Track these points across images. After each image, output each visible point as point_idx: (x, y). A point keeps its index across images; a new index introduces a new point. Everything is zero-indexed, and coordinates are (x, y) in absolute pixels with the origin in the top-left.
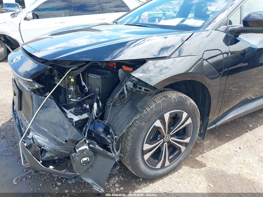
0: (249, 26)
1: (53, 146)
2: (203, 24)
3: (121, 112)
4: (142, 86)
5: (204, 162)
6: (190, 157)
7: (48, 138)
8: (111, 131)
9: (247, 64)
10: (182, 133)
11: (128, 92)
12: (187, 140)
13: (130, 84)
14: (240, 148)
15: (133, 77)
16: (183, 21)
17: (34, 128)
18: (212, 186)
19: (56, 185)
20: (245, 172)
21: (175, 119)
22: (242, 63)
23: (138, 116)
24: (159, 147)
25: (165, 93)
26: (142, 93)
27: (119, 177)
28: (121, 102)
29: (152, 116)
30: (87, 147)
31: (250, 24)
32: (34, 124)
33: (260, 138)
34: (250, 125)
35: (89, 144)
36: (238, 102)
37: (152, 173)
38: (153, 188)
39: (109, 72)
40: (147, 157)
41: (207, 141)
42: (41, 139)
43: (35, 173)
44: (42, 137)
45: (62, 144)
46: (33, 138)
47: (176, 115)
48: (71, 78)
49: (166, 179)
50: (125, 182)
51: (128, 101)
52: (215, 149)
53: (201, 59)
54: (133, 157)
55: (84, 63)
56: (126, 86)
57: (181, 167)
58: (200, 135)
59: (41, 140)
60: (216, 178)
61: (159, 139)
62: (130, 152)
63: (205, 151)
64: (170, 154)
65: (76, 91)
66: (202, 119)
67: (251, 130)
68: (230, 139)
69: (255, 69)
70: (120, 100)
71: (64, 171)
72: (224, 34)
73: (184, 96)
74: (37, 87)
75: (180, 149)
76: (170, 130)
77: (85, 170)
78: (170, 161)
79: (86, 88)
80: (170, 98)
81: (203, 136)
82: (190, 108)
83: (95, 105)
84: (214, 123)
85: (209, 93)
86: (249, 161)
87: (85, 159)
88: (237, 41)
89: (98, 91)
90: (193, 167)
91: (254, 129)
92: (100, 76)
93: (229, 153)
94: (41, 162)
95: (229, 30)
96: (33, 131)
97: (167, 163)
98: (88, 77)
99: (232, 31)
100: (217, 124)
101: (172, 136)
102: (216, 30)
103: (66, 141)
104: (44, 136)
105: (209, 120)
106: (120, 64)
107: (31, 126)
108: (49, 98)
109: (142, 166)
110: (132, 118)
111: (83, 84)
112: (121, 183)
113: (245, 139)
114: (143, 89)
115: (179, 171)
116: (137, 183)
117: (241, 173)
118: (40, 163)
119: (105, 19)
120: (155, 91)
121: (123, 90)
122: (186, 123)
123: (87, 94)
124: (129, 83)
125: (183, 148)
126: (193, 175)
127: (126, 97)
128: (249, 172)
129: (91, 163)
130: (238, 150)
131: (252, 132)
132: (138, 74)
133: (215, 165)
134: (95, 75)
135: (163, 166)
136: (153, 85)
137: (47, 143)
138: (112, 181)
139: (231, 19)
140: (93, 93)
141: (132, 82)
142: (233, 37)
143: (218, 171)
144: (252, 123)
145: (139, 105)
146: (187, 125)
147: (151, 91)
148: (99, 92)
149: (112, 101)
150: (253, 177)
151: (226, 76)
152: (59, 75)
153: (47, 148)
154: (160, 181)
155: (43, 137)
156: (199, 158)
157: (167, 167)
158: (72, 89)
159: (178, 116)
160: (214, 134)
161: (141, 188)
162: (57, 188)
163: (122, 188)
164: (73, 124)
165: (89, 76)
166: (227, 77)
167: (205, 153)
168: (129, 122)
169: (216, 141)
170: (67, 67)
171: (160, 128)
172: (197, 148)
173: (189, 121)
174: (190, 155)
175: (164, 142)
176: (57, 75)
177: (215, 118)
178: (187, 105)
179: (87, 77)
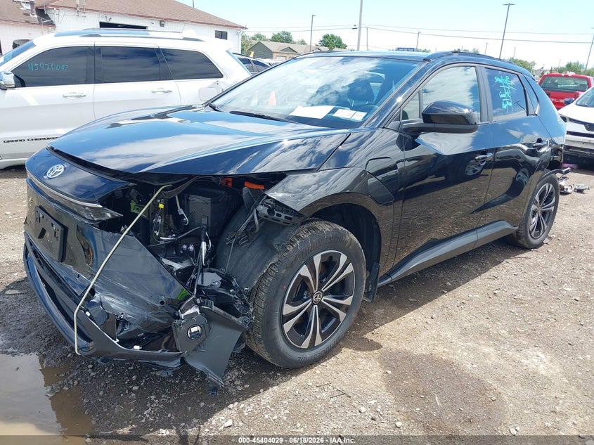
0: (431, 122)
1: (138, 312)
2: (364, 117)
3: (248, 254)
4: (282, 212)
5: (375, 340)
6: (354, 334)
7: (129, 300)
8: (234, 283)
9: (443, 178)
10: (340, 290)
11: (260, 222)
12: (348, 301)
13: (262, 209)
14: (432, 318)
15: (268, 198)
16: (333, 111)
17: (103, 285)
18: (389, 372)
19: (131, 390)
20: (440, 351)
21: (329, 265)
22: (434, 176)
23: (275, 259)
24: (305, 312)
25: (313, 223)
26: (281, 223)
27: (239, 370)
28: (247, 238)
29: (295, 260)
30: (198, 310)
31: (433, 119)
32: (102, 279)
33: (463, 301)
34: (448, 283)
35: (199, 306)
36: (425, 241)
37: (296, 355)
38: (298, 382)
39: (224, 192)
40: (288, 326)
41: (380, 310)
42: (117, 302)
43: (104, 364)
44: (117, 299)
45: (155, 308)
46: (101, 303)
47: (331, 258)
48: (160, 203)
49: (318, 369)
50: (250, 377)
51: (258, 237)
52: (393, 322)
53: (364, 171)
54: (268, 326)
55: (186, 178)
56: (257, 212)
57: (339, 351)
58: (367, 294)
59: (116, 304)
60: (396, 361)
61: (305, 298)
62: (263, 317)
63: (377, 325)
64: (323, 326)
65: (166, 224)
66: (369, 269)
67: (449, 290)
68: (416, 305)
69: (458, 186)
70: (247, 234)
71: (160, 351)
72: (397, 134)
73: (340, 228)
74: (110, 216)
75: (337, 315)
76: (321, 284)
77: (194, 348)
78: (324, 336)
79: (186, 219)
80: (322, 231)
81: (371, 296)
82: (350, 247)
83: (204, 245)
84: (388, 275)
85: (377, 224)
86: (446, 335)
87: (194, 329)
88: (416, 145)
89: (206, 223)
90: (359, 349)
91: (454, 288)
92: (209, 199)
93: (415, 326)
94: (118, 340)
95: (403, 127)
96: (101, 291)
97: (319, 340)
98: (188, 200)
99: (407, 130)
100: (393, 277)
101: (325, 294)
102: (383, 128)
103: (162, 303)
104: (123, 297)
105: (381, 268)
106: (240, 180)
107: (95, 283)
108: (128, 234)
109: (282, 343)
110: (266, 263)
111: (181, 212)
112: (245, 379)
113: (440, 304)
114: (283, 215)
115: (337, 356)
116: (270, 377)
117: (434, 352)
118: (115, 342)
119: (171, 91)
120: (301, 220)
121: (253, 218)
122: (346, 272)
123: (187, 228)
124: (262, 207)
125: (342, 315)
126: (360, 360)
127: (258, 229)
128: (446, 350)
129: (204, 335)
130: (430, 321)
131: (451, 293)
132: (276, 194)
133: (394, 344)
134: (201, 197)
135: (312, 346)
136: (298, 210)
137: (127, 308)
138: (229, 377)
139: (405, 109)
140: (196, 227)
141: (265, 206)
142: (410, 138)
143: (398, 352)
144: (451, 280)
145: (276, 242)
146: (347, 276)
147: (295, 220)
148: (207, 225)
149: (234, 237)
150: (451, 356)
151: (401, 201)
152: (139, 197)
153: (129, 316)
154: (309, 372)
155: (120, 298)
156: (369, 336)
157: (319, 346)
158: (160, 221)
159: (334, 259)
160: (390, 299)
161: (278, 384)
162: (133, 395)
163: (247, 386)
164: (172, 275)
165: (190, 198)
166: (404, 201)
167: (378, 327)
168: (262, 269)
169: (394, 309)
170: (156, 184)
171: (307, 278)
172: (363, 320)
173: (350, 269)
174: (353, 332)
175: (313, 304)
176: (135, 198)
177: (388, 269)
178: (346, 242)
179: (186, 202)
